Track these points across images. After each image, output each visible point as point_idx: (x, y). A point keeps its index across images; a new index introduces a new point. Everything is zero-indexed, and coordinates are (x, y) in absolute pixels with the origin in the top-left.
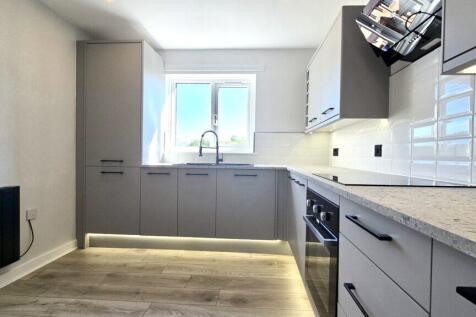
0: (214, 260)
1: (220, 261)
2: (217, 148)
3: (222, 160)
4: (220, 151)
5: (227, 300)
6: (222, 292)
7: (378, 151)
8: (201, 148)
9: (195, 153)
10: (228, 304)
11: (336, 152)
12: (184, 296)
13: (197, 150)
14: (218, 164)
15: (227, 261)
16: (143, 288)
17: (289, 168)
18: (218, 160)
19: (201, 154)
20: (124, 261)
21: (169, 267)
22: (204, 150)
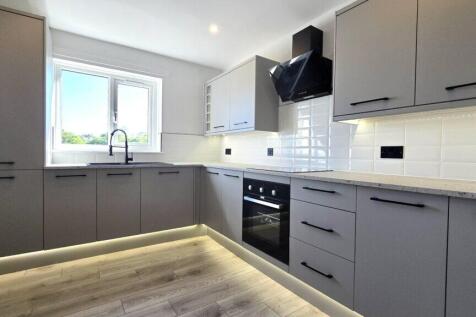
0: (145, 254)
1: (150, 253)
2: (127, 147)
3: (131, 159)
4: (129, 150)
5: (185, 275)
6: (176, 272)
7: (270, 152)
8: (111, 147)
9: (105, 153)
10: (189, 277)
11: (228, 152)
12: (147, 285)
13: (107, 148)
14: (127, 163)
15: (159, 251)
16: (96, 294)
17: (205, 165)
18: (127, 159)
19: (111, 154)
20: (39, 282)
21: (105, 271)
22: (114, 150)
